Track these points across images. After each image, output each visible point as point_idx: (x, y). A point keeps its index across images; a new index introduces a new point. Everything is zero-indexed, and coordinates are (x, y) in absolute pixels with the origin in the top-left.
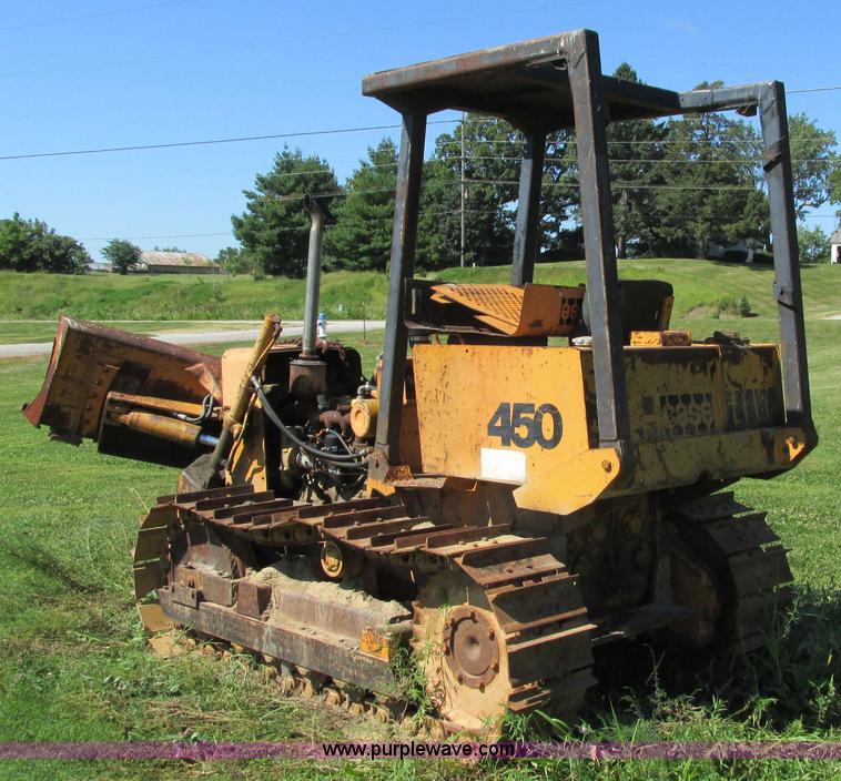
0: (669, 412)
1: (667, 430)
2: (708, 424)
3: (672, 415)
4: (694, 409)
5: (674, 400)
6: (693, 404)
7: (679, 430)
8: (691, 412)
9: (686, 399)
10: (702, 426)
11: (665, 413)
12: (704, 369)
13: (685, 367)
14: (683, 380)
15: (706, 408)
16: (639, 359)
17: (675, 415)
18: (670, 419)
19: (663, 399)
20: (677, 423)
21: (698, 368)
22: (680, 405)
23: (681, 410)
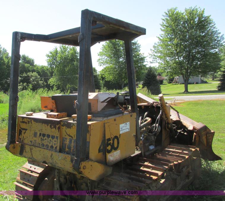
0: (41, 138)
1: (39, 144)
2: (54, 146)
3: (42, 140)
4: (50, 140)
5: (44, 135)
6: (50, 138)
7: (43, 145)
8: (49, 141)
9: (48, 136)
10: (52, 147)
11: (40, 139)
12: (55, 127)
13: (48, 125)
14: (47, 130)
15: (55, 141)
16: (33, 120)
17: (43, 140)
18: (41, 141)
19: (40, 134)
20: (43, 143)
21: (53, 127)
22: (46, 137)
23: (46, 139)
